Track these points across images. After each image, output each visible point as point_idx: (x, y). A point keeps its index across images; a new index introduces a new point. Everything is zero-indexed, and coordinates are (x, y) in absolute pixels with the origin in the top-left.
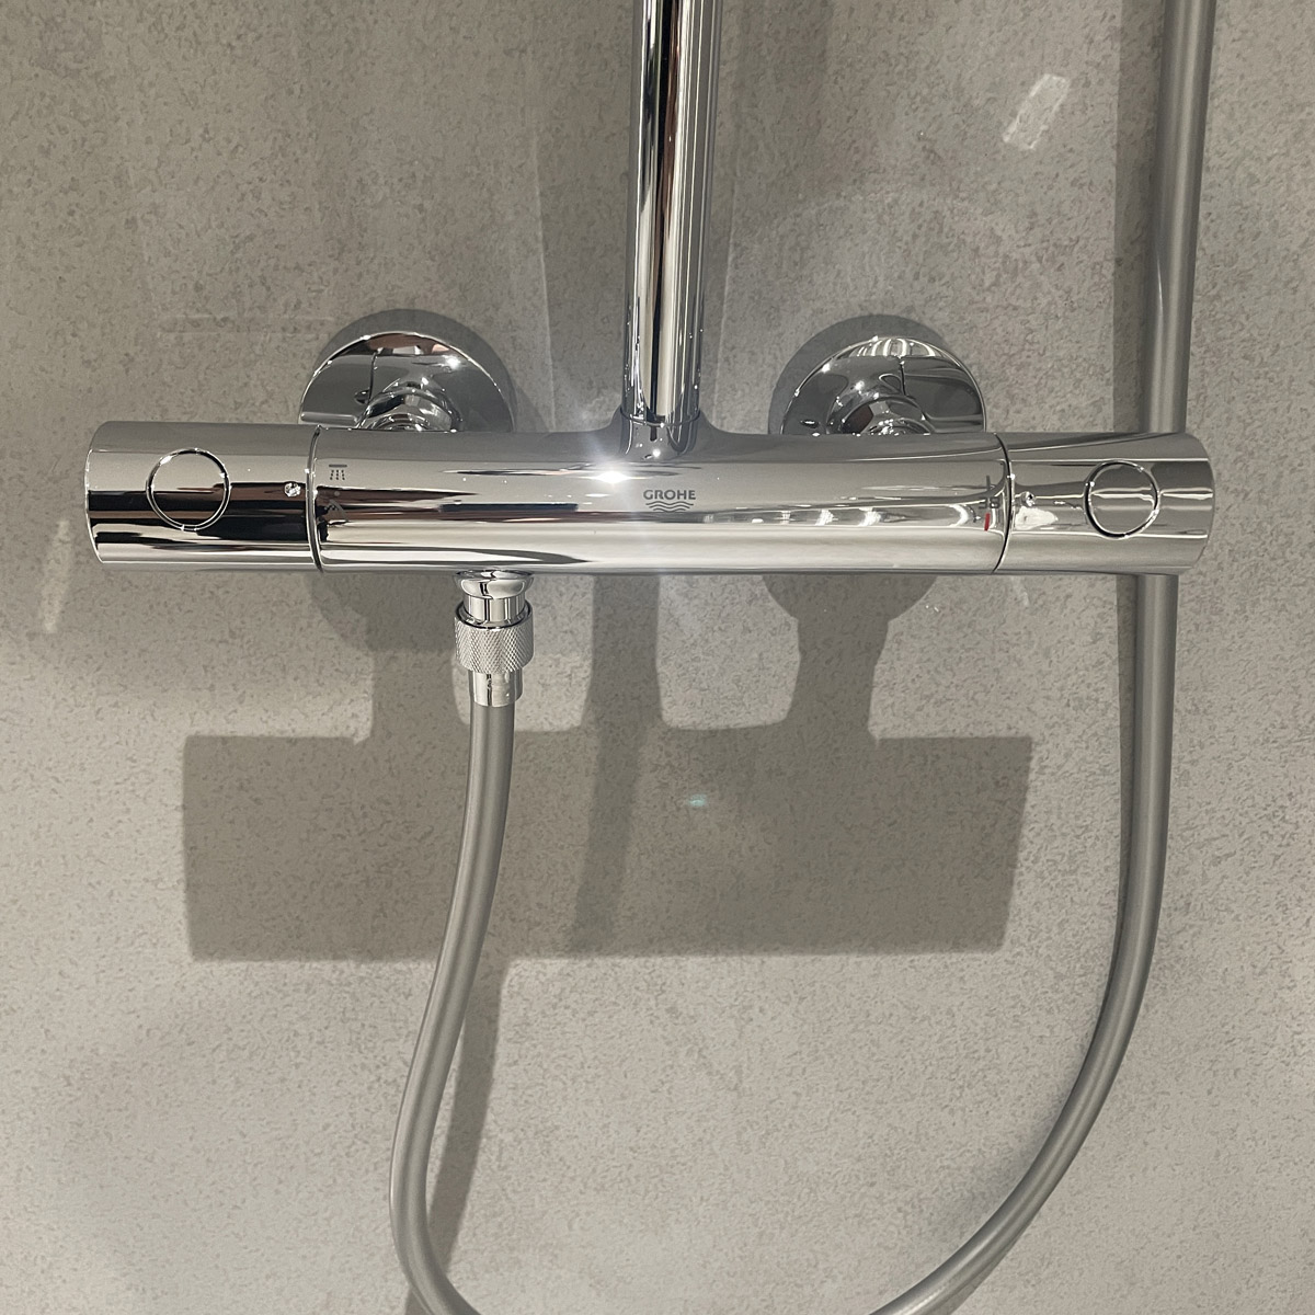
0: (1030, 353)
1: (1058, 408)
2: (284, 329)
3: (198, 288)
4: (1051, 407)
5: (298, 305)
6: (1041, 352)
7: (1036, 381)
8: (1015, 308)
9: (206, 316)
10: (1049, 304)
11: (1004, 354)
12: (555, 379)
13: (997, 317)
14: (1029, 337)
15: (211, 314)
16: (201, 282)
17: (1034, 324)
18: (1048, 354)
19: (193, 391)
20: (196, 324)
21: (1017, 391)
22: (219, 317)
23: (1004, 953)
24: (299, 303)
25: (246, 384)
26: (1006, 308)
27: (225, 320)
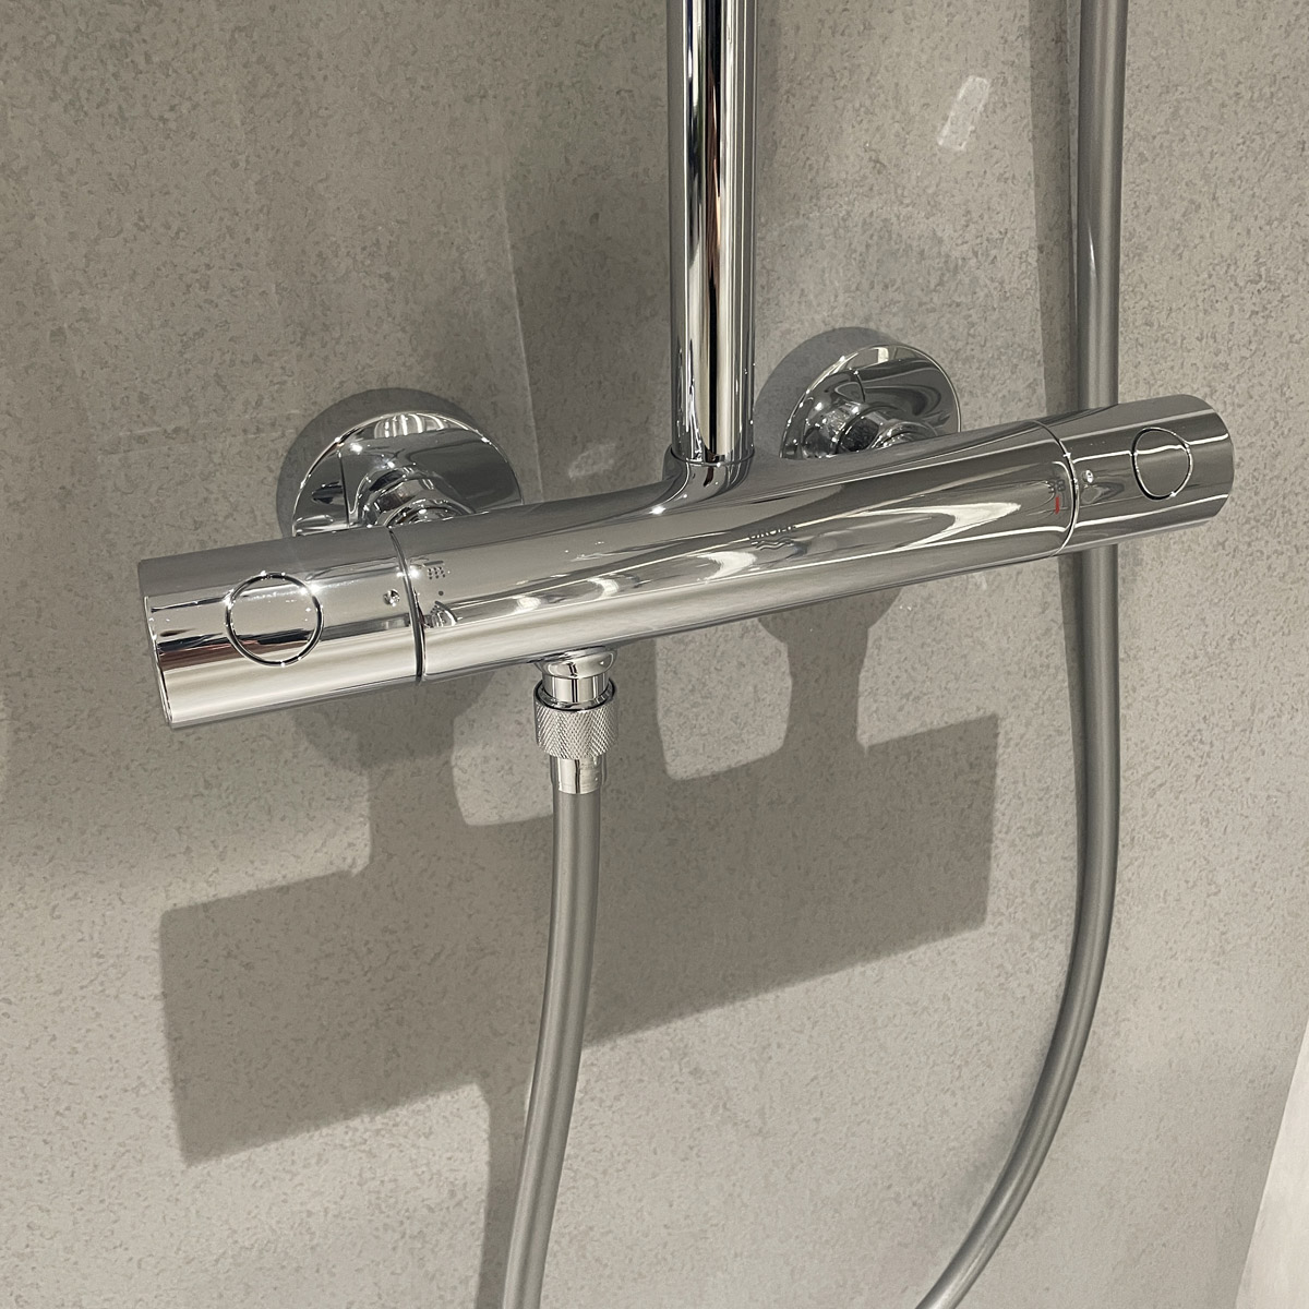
0: (973, 347)
1: (1000, 395)
2: (245, 431)
3: (143, 399)
4: (994, 395)
5: (258, 404)
6: (982, 343)
7: (980, 372)
8: (958, 305)
9: (155, 429)
10: (987, 296)
11: (952, 350)
12: (539, 439)
13: (943, 316)
14: (972, 331)
15: (159, 426)
16: (146, 391)
17: (975, 318)
18: (988, 345)
19: (144, 517)
20: (142, 440)
21: (964, 384)
22: (170, 428)
23: (988, 927)
24: (261, 398)
25: (206, 500)
26: (950, 306)
27: (177, 430)
